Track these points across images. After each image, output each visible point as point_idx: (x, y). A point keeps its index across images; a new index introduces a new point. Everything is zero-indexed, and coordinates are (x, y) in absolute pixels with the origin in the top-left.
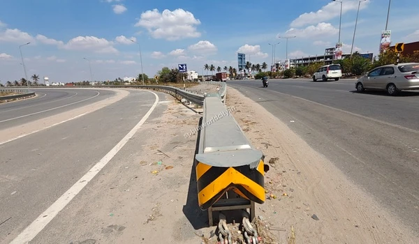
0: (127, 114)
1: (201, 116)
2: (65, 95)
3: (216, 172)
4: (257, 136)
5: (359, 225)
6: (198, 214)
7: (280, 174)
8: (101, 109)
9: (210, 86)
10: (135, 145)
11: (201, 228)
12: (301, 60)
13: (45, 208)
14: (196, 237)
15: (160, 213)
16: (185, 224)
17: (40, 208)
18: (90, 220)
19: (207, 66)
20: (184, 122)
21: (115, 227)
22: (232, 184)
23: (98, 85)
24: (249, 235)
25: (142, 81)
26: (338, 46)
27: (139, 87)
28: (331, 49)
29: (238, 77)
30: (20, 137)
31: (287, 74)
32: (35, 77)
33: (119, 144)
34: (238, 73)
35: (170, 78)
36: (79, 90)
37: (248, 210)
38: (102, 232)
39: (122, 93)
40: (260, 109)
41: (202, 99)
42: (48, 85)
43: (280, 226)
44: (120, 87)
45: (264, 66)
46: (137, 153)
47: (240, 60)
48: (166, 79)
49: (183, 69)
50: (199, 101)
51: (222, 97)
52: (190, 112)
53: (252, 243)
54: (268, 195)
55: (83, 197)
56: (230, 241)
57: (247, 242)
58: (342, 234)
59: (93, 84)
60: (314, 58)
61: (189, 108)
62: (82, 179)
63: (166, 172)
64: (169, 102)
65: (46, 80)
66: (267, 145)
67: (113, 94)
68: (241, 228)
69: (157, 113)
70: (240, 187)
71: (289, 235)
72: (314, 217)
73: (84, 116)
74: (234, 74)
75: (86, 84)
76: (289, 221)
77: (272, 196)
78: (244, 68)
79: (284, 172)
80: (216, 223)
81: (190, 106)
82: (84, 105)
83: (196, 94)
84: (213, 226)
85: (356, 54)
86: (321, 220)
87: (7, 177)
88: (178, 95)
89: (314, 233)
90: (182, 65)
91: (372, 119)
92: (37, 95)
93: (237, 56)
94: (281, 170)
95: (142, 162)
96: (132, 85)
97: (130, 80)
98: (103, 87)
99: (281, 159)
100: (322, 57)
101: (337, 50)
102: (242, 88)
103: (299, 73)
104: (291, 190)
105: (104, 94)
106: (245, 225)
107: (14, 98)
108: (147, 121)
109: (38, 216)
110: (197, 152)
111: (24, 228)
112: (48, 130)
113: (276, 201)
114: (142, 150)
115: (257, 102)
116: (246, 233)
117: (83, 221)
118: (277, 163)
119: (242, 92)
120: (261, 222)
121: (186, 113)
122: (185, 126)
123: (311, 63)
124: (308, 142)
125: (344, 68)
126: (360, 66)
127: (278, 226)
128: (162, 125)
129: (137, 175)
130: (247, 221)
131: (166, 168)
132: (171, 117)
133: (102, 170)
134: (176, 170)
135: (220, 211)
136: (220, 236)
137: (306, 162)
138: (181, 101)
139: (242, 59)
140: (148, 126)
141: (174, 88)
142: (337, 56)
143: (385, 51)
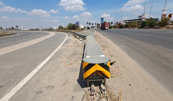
0: (54, 42)
1: (85, 44)
2: (30, 34)
3: (91, 65)
4: (108, 52)
5: (148, 88)
6: (83, 82)
7: (117, 68)
8: (44, 40)
10: (58, 54)
12: (127, 21)
13: (23, 79)
14: (82, 91)
15: (68, 81)
16: (78, 86)
17: (21, 78)
18: (41, 84)
19: (87, 23)
20: (78, 46)
21: (51, 86)
22: (97, 71)
23: (43, 30)
24: (103, 91)
25: (61, 29)
26: (143, 15)
27: (59, 31)
28: (141, 16)
30: (12, 50)
31: (120, 26)
32: (17, 26)
33: (52, 54)
35: (72, 28)
36: (35, 32)
37: (103, 81)
39: (52, 34)
40: (109, 41)
41: (85, 36)
42: (22, 30)
44: (52, 31)
45: (112, 23)
46: (59, 58)
48: (71, 28)
49: (77, 24)
50: (84, 38)
51: (94, 36)
52: (80, 42)
53: (104, 94)
54: (112, 76)
55: (38, 75)
56: (96, 93)
57: (102, 93)
59: (41, 30)
60: (133, 20)
61: (80, 40)
62: (37, 68)
63: (70, 66)
64: (72, 37)
65: (21, 28)
66: (112, 56)
67: (49, 34)
68: (100, 88)
69: (67, 42)
70: (100, 72)
71: (119, 92)
72: (130, 85)
73: (37, 43)
74: (99, 26)
75: (38, 30)
76: (119, 86)
77: (113, 76)
80: (90, 86)
81: (80, 39)
83: (83, 35)
85: (151, 18)
86: (132, 86)
87: (8, 66)
88: (75, 35)
90: (77, 22)
91: (156, 46)
92: (18, 34)
94: (117, 66)
95: (61, 62)
96: (57, 30)
97: (55, 28)
98: (44, 31)
99: (117, 61)
100: (136, 20)
101: (143, 17)
102: (102, 32)
103: (126, 26)
104: (121, 74)
106: (102, 87)
107: (9, 35)
108: (63, 45)
109: (21, 81)
110: (83, 57)
111: (15, 86)
112: (23, 48)
113: (115, 78)
114: (61, 57)
115: (108, 38)
116: (102, 90)
117: (38, 84)
118: (115, 63)
119: (102, 34)
120: (108, 86)
121: (79, 42)
122: (78, 47)
123: (132, 22)
124: (129, 55)
125: (146, 24)
126: (153, 23)
127: (115, 88)
128: (69, 47)
129: (59, 67)
130: (103, 85)
131: (71, 64)
132: (73, 44)
133: (45, 64)
134: (75, 65)
135: (92, 81)
136: (92, 91)
137: (127, 63)
138: (76, 37)
139: (102, 20)
140: (63, 47)
141: (74, 32)
142: (143, 19)
143: (164, 17)
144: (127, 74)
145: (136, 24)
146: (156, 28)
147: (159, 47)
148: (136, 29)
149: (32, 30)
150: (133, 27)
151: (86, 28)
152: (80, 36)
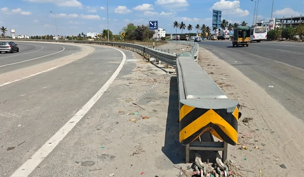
1: (171, 75)
2: (33, 48)
7: (253, 131)
8: (70, 64)
9: (180, 46)
10: (110, 97)
11: (179, 163)
12: (290, 19)
13: (48, 139)
14: (175, 169)
15: (143, 150)
16: (165, 160)
17: (45, 138)
18: (86, 149)
19: (176, 24)
20: (155, 81)
21: (108, 155)
22: (211, 123)
23: (61, 40)
24: (222, 170)
25: (107, 37)
27: (103, 44)
32: (3, 29)
33: (95, 96)
34: (212, 32)
35: (136, 35)
37: (220, 153)
38: (98, 157)
39: (87, 50)
40: (235, 73)
41: (175, 58)
42: (14, 37)
43: (250, 169)
44: (84, 43)
45: (244, 24)
46: (114, 104)
47: (215, 18)
48: (132, 36)
49: (154, 26)
50: (170, 61)
51: (195, 58)
52: (162, 73)
53: (224, 175)
54: (240, 146)
55: (76, 133)
56: (205, 171)
57: (219, 174)
59: (56, 38)
61: (158, 67)
62: (71, 120)
63: (143, 121)
64: (137, 60)
65: (12, 32)
67: (78, 49)
68: (213, 166)
69: (127, 70)
72: (282, 166)
73: (56, 69)
74: (207, 34)
75: (50, 38)
76: (257, 166)
77: (244, 147)
79: (257, 130)
80: (192, 160)
81: (159, 65)
82: (54, 59)
83: (167, 53)
84: (190, 162)
86: (288, 169)
87: (9, 114)
88: (146, 54)
94: (254, 128)
95: (120, 112)
96: (96, 41)
97: (93, 35)
98: (67, 42)
99: (255, 119)
102: (216, 50)
103: (287, 35)
105: (69, 49)
106: (218, 162)
108: (118, 77)
109: (45, 142)
111: (37, 149)
112: (28, 80)
113: (247, 151)
114: (118, 102)
115: (233, 65)
116: (218, 168)
117: (81, 149)
118: (250, 122)
119: (216, 54)
120: (232, 164)
121: (157, 72)
123: (302, 24)
124: (286, 107)
127: (247, 168)
128: (133, 82)
129: (118, 121)
130: (220, 160)
131: (143, 118)
132: (141, 75)
133: (86, 115)
134: (153, 120)
135: (196, 151)
136: (197, 168)
137: (281, 124)
138: (149, 60)
139: (217, 16)
140: (120, 82)
141: (142, 46)
144: (279, 144)
149: (37, 38)
151: (172, 37)
152: (158, 56)
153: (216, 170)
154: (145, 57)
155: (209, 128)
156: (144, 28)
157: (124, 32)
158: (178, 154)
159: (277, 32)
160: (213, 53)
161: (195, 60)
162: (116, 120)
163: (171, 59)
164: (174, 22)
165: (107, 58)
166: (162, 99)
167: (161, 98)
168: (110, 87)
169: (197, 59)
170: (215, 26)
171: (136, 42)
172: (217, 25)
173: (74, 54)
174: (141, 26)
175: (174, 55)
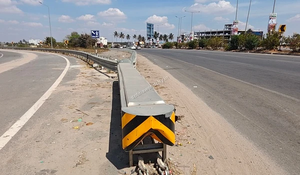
1: (114, 80)
4: (166, 98)
5: (242, 161)
7: (185, 128)
8: (9, 71)
9: (120, 53)
10: (52, 104)
11: (123, 168)
12: (204, 33)
15: (87, 159)
16: (109, 166)
18: (22, 167)
19: (116, 34)
20: (99, 86)
21: (48, 171)
22: (151, 129)
24: (162, 170)
27: (46, 50)
28: (230, 25)
29: (147, 45)
31: (191, 45)
34: (147, 41)
35: (79, 43)
37: (161, 153)
39: (29, 57)
40: (166, 75)
41: (116, 64)
43: (185, 164)
44: (26, 49)
45: (171, 37)
46: (56, 112)
47: (149, 30)
48: (76, 44)
49: (95, 35)
50: (112, 67)
51: (134, 64)
52: (105, 78)
54: (176, 143)
55: (11, 149)
57: (160, 174)
58: (229, 168)
60: (215, 33)
61: (101, 72)
62: (5, 135)
63: (87, 128)
64: (81, 66)
67: (19, 56)
68: (155, 166)
69: (71, 76)
71: (192, 170)
72: (211, 157)
76: (192, 161)
77: (179, 144)
78: (152, 38)
79: (188, 126)
81: (102, 71)
83: (108, 60)
84: (133, 166)
85: (250, 31)
86: (215, 159)
88: (89, 60)
89: (210, 168)
90: (95, 32)
91: (258, 86)
93: (146, 26)
94: (186, 125)
95: (63, 120)
96: (39, 48)
97: (36, 42)
98: (5, 48)
99: (186, 116)
100: (222, 32)
101: (234, 27)
102: (150, 56)
103: (202, 45)
104: (194, 139)
105: (9, 56)
106: (159, 163)
108: (61, 84)
113: (182, 147)
114: (61, 109)
115: (165, 69)
116: (160, 169)
117: (16, 168)
118: (182, 119)
119: (151, 60)
120: (171, 162)
121: (99, 77)
122: (100, 88)
123: (212, 37)
125: (240, 42)
126: (252, 42)
127: (183, 164)
128: (77, 87)
129: (60, 130)
130: (161, 160)
131: (87, 125)
132: (85, 80)
133: (24, 126)
134: (96, 126)
135: (139, 154)
136: (140, 171)
137: (206, 119)
138: (92, 66)
139: (150, 28)
140: (64, 88)
141: (85, 53)
142: (234, 31)
143: (271, 31)
144: (206, 138)
145: (221, 42)
146: (259, 51)
147: (263, 88)
148: (221, 52)
150: (215, 47)
151: (113, 45)
152: (100, 62)
153: (157, 170)
154: (88, 63)
155: (150, 133)
156: (87, 37)
157: (68, 40)
158: (122, 159)
159: (196, 42)
160: (148, 59)
161: (134, 66)
162: (58, 129)
163: (113, 65)
164: (115, 32)
165: (50, 65)
166: (106, 103)
167: (104, 102)
168: (52, 94)
169: (135, 65)
170: (149, 36)
171: (80, 49)
172: (150, 35)
173: (13, 61)
174: (85, 34)
175: (115, 61)
